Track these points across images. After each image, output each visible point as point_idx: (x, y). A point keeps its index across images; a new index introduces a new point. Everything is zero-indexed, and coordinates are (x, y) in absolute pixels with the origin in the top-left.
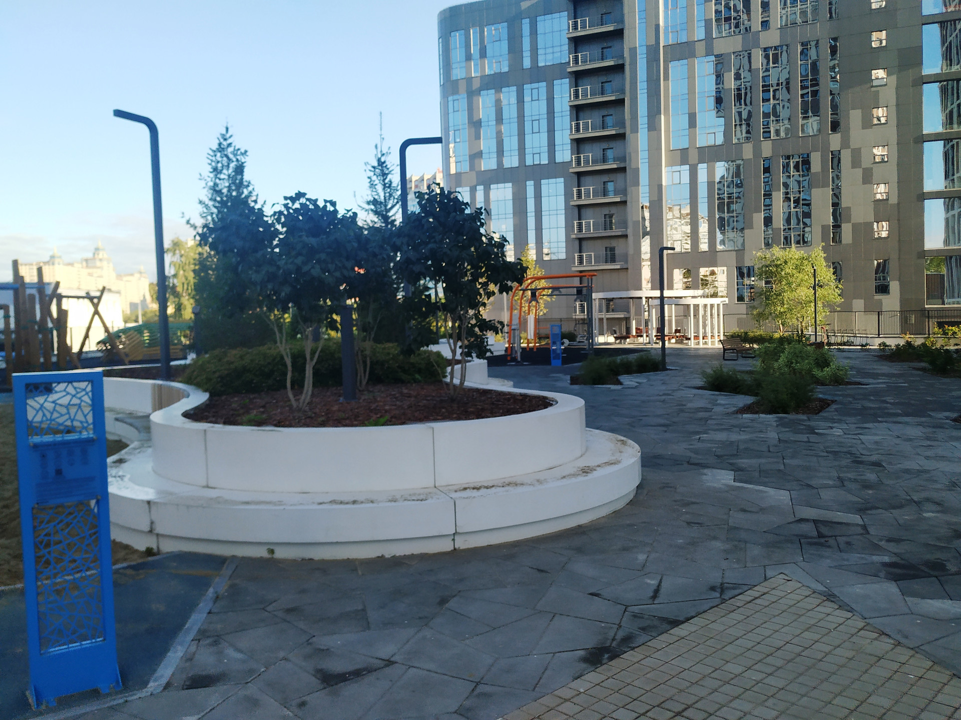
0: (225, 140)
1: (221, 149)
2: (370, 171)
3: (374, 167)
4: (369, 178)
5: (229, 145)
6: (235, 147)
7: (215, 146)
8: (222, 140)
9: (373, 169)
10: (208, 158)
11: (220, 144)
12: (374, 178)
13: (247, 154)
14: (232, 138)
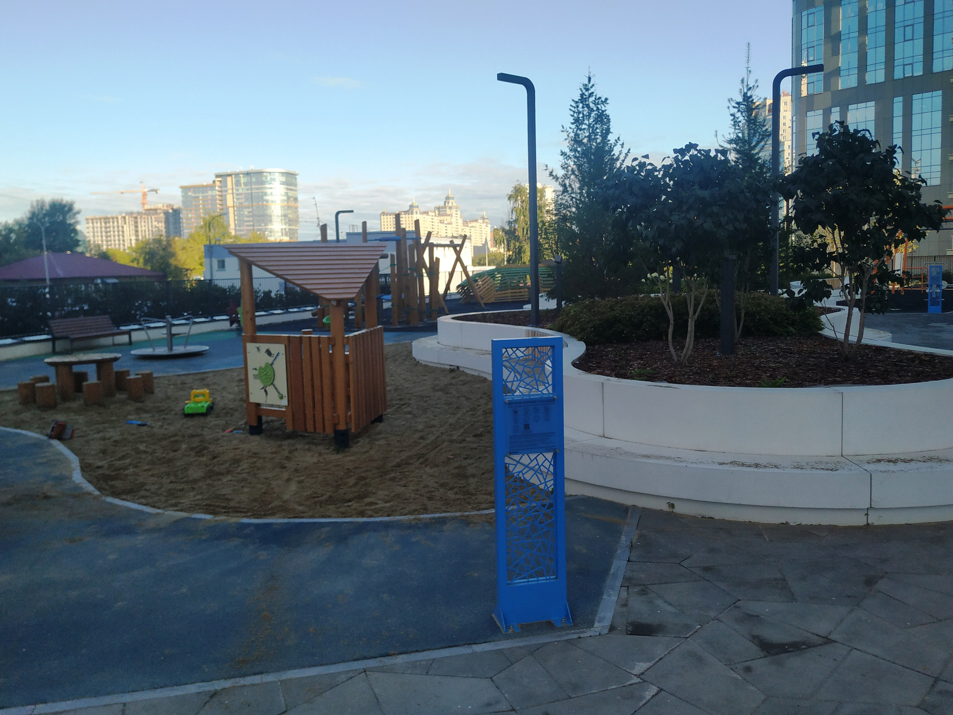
0: (587, 90)
1: (583, 99)
2: (734, 107)
3: (738, 103)
4: (732, 115)
5: (591, 95)
6: (596, 96)
7: (577, 98)
8: (584, 91)
9: (737, 106)
10: (571, 110)
11: (582, 95)
12: (738, 115)
13: (608, 102)
14: (594, 87)
